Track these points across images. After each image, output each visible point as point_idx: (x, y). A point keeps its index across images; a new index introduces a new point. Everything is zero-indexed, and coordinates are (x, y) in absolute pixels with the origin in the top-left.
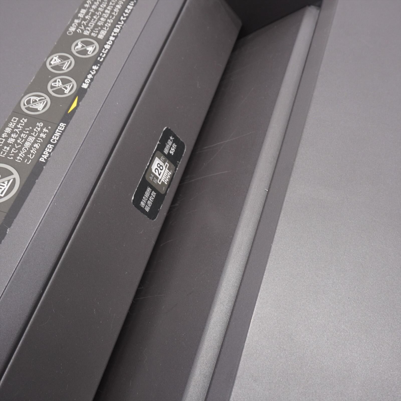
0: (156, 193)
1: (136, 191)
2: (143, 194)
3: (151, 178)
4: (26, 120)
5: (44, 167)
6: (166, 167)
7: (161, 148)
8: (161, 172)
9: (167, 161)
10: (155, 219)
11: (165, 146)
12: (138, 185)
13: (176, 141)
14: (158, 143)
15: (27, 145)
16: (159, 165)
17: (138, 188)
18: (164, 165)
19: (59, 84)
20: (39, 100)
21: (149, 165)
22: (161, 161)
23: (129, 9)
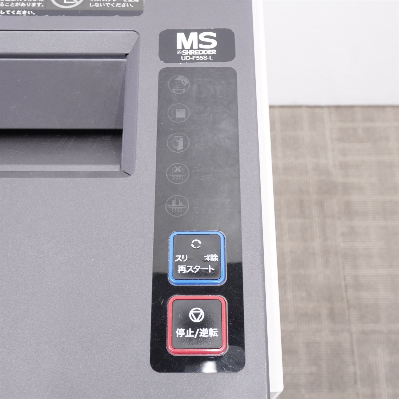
23: (22, 13)
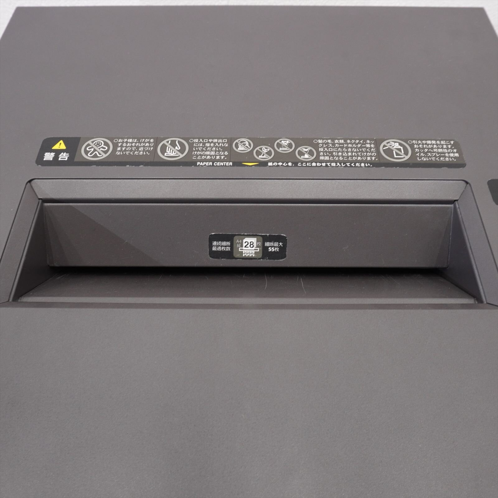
0: (230, 250)
1: (220, 234)
2: (223, 240)
3: (238, 241)
4: (227, 146)
5: (193, 166)
6: (255, 250)
7: (265, 239)
8: (248, 247)
9: (260, 249)
10: (212, 257)
11: (270, 241)
12: (226, 233)
13: (283, 250)
14: (268, 235)
15: (208, 153)
16: (252, 243)
17: (223, 234)
18: (256, 247)
19: (265, 151)
20: (247, 146)
21: (246, 235)
22: (257, 244)
23: (360, 165)
